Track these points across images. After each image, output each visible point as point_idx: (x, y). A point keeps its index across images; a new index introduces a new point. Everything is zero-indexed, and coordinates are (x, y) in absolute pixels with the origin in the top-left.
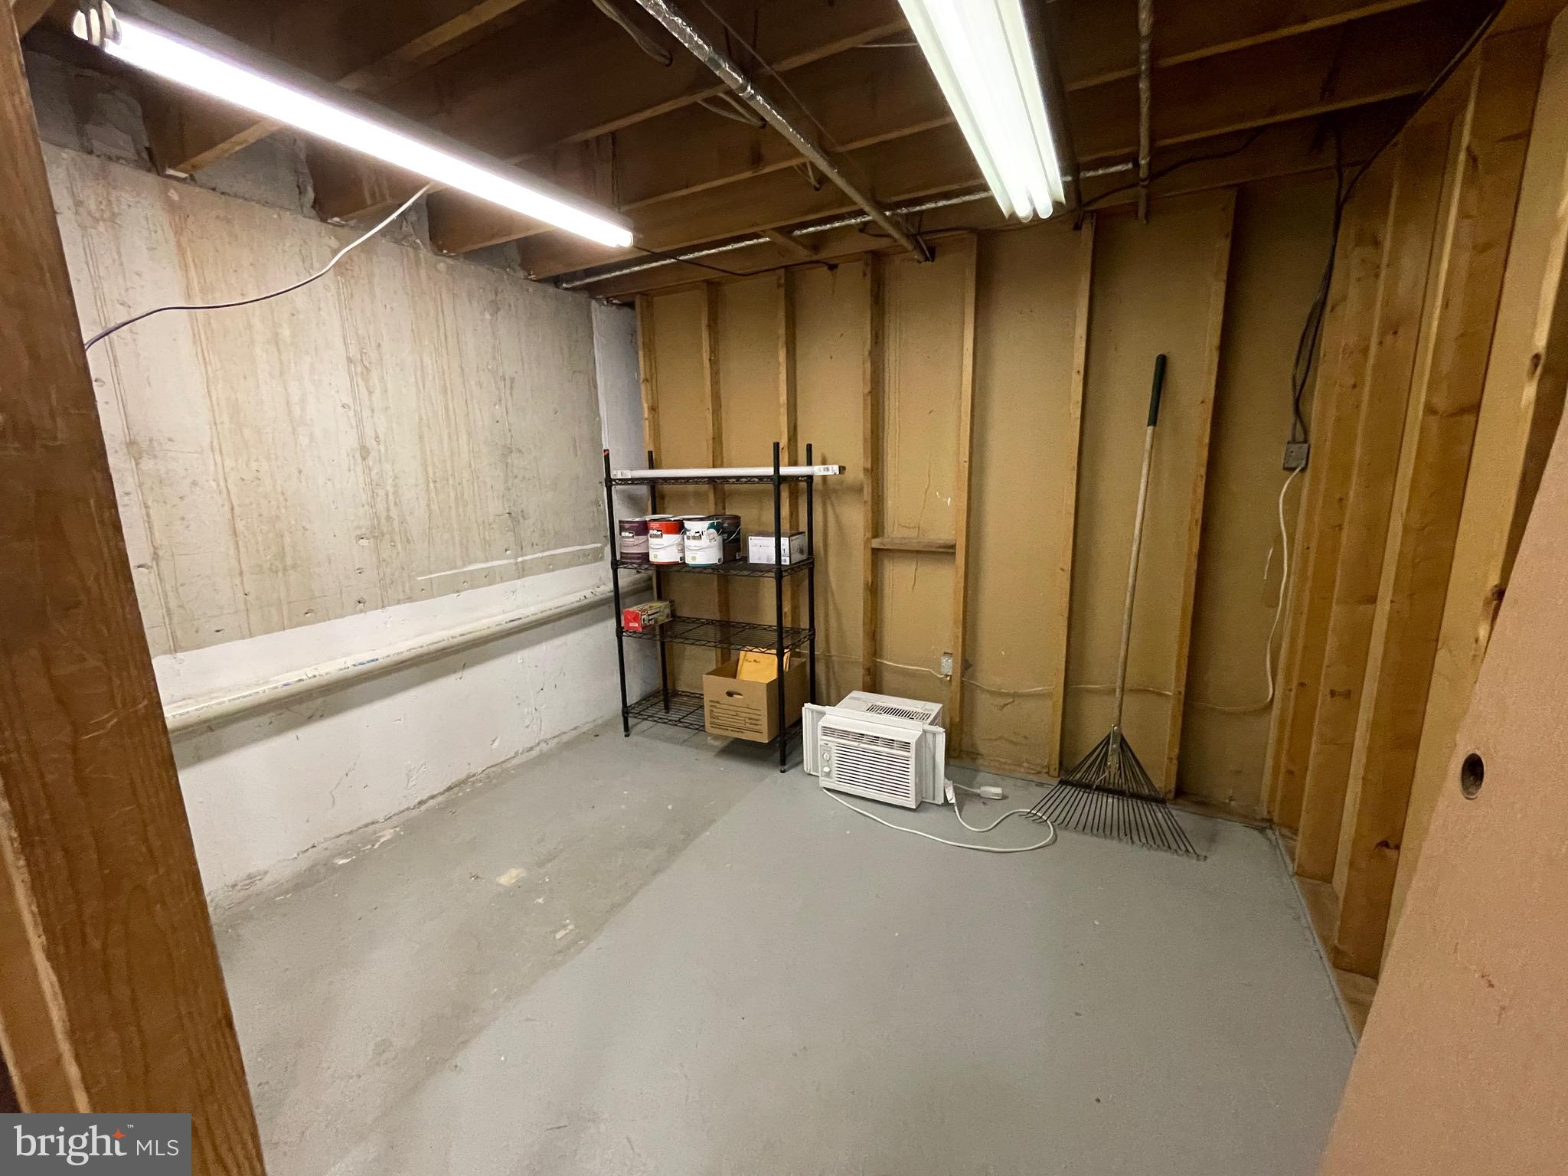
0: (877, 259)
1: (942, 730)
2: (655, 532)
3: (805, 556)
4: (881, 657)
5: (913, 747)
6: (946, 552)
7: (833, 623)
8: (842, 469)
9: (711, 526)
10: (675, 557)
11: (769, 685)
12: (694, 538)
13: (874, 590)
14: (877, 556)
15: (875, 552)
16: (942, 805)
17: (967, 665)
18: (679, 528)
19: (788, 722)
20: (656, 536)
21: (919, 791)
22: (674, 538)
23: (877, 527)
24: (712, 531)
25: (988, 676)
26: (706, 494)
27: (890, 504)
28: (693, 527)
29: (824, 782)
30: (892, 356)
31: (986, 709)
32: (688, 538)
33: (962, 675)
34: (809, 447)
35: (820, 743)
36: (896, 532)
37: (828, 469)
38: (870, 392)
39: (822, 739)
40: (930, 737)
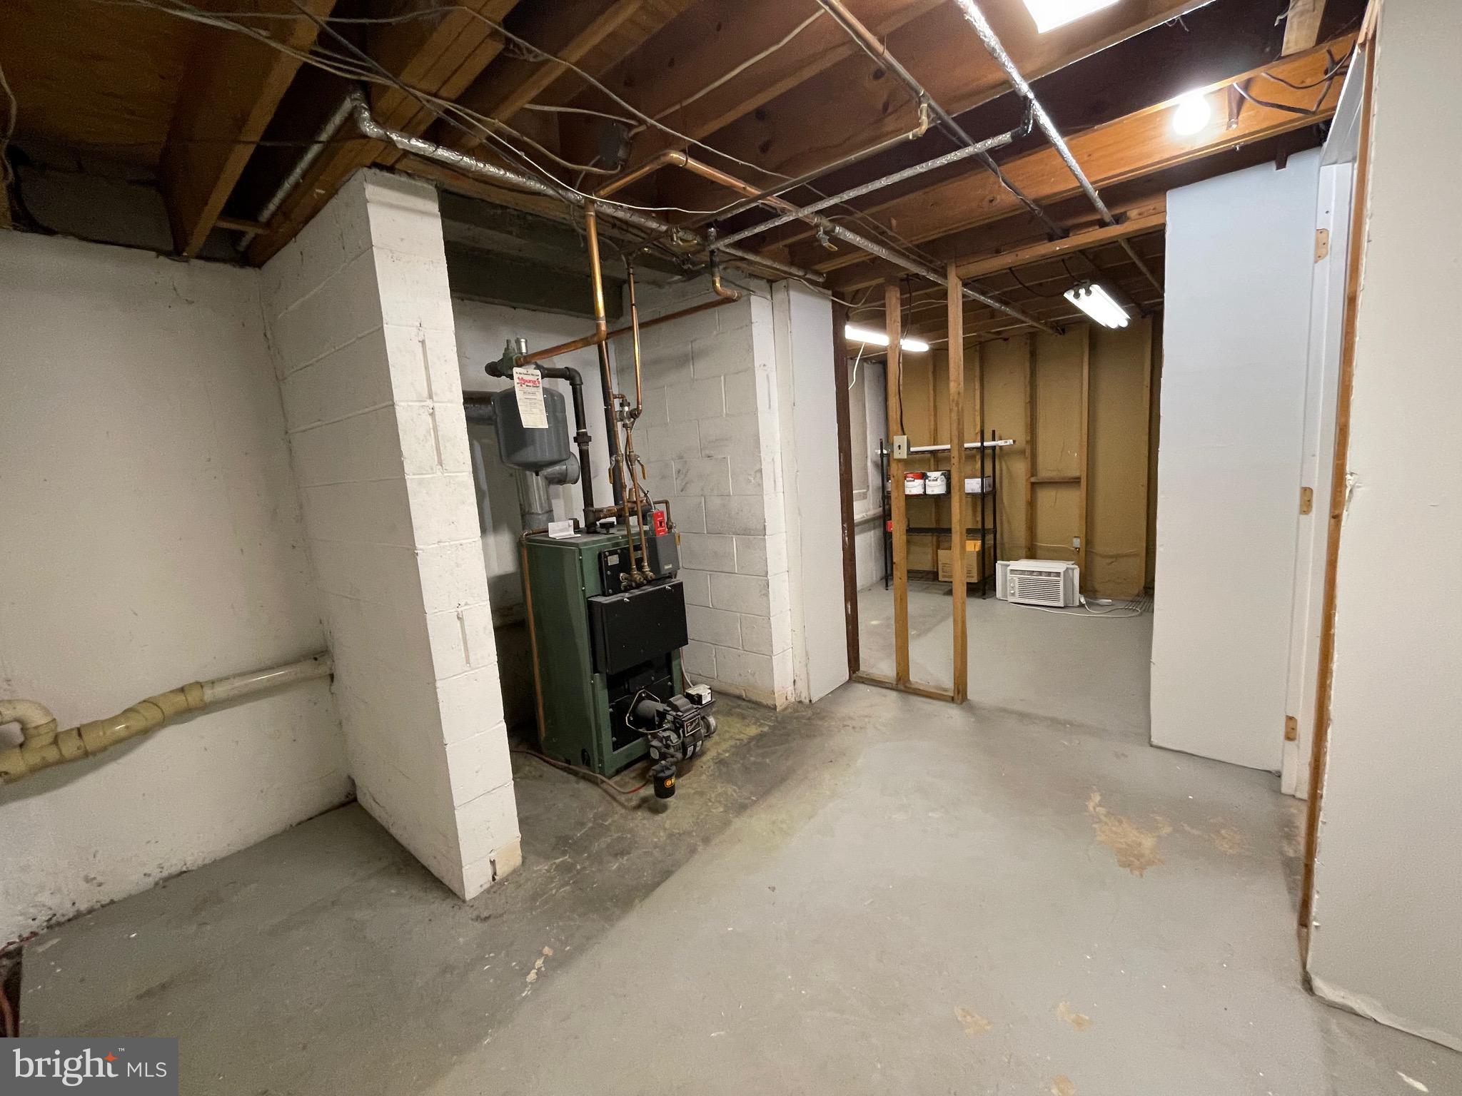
0: (1033, 336)
1: (1077, 566)
2: (911, 479)
3: (991, 489)
4: (1036, 542)
5: (1062, 574)
6: (1075, 482)
7: (1006, 525)
8: (1014, 442)
9: (942, 474)
10: (920, 491)
11: (978, 552)
12: (933, 480)
13: (1032, 504)
14: (1034, 486)
15: (1033, 484)
16: (1078, 606)
17: (1089, 542)
18: (924, 477)
19: (987, 574)
20: (911, 481)
21: (1065, 601)
22: (919, 482)
23: (1033, 470)
24: (943, 477)
25: (1100, 548)
26: (929, 460)
27: (1040, 458)
28: (933, 475)
29: (1011, 599)
30: (1041, 383)
31: (1100, 565)
32: (930, 481)
33: (1086, 547)
34: (994, 432)
35: (1009, 578)
36: (1044, 473)
37: (1006, 442)
38: (1030, 402)
39: (1009, 576)
40: (1070, 571)
